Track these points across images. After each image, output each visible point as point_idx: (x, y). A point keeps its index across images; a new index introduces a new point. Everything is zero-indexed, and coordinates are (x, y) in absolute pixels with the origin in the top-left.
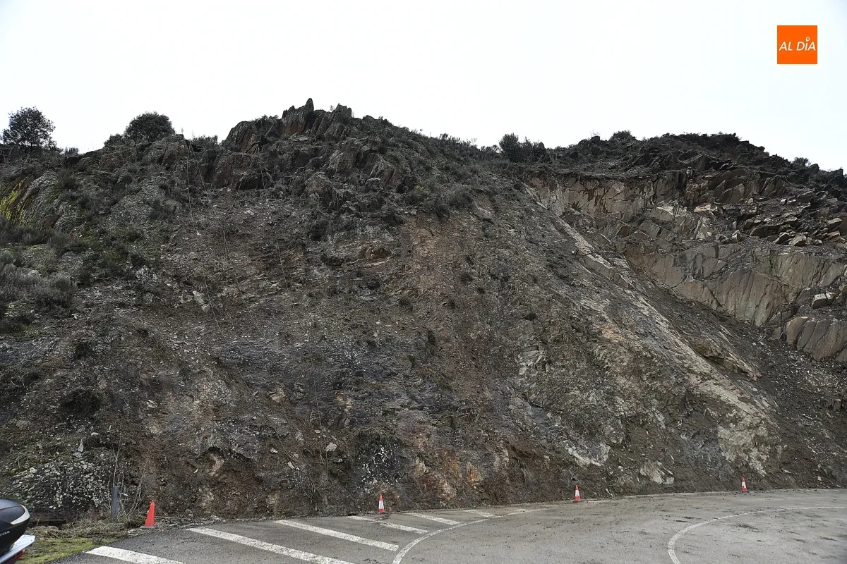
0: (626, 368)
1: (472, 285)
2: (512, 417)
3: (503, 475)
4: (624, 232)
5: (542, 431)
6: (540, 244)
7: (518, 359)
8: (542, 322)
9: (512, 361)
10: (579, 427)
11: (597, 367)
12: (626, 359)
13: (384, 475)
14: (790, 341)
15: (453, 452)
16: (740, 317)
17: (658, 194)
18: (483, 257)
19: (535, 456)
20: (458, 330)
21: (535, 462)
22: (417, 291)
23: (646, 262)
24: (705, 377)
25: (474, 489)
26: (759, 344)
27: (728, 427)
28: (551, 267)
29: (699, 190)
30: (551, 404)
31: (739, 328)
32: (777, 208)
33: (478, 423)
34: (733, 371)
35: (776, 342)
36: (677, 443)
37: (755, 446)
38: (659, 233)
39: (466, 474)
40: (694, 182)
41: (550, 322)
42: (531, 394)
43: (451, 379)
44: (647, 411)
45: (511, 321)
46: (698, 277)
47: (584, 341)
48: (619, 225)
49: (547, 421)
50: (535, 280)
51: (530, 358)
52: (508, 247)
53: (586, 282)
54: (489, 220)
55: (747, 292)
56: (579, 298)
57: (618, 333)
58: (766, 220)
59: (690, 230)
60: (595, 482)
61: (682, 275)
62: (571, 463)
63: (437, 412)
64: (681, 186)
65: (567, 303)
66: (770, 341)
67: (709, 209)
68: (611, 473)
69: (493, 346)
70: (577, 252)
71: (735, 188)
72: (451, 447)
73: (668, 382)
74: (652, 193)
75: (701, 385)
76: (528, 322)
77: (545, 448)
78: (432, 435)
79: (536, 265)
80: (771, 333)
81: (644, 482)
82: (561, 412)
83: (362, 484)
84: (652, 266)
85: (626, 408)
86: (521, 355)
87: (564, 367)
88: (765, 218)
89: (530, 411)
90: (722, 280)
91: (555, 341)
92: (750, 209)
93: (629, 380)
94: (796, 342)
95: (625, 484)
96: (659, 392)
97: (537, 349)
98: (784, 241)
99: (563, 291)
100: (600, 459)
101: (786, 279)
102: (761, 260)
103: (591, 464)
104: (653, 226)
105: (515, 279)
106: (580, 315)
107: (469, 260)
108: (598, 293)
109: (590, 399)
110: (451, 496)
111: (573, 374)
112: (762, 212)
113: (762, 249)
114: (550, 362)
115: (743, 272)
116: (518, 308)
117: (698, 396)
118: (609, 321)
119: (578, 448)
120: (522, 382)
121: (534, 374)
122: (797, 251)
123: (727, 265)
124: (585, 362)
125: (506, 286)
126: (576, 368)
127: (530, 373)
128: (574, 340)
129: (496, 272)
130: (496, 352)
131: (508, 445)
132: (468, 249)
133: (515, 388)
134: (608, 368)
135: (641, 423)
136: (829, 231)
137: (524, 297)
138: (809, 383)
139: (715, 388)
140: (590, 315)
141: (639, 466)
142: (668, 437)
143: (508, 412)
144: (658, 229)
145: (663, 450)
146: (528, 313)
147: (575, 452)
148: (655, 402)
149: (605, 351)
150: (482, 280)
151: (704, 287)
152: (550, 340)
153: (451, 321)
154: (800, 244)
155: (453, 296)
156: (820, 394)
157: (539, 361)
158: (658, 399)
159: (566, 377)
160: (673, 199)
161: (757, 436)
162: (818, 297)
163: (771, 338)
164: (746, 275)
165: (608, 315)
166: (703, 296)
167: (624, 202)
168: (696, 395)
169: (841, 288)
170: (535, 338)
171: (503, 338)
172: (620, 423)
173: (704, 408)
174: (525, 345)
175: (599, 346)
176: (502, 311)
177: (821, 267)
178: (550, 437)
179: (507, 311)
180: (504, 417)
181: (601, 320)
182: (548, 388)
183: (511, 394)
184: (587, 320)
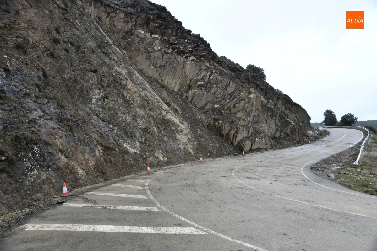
0: (139, 104)
1: (59, 46)
2: (94, 126)
3: (102, 160)
4: (124, 38)
5: (110, 135)
6: (90, 32)
7: (91, 94)
8: (100, 75)
9: (88, 95)
10: (126, 133)
11: (127, 103)
12: (139, 99)
14: (190, 99)
15: (76, 147)
16: (169, 87)
17: (137, 24)
18: (65, 31)
19: (112, 149)
20: (58, 72)
21: (112, 152)
23: (134, 55)
24: (167, 112)
25: (92, 170)
26: (178, 99)
27: (179, 134)
28: (99, 46)
29: (155, 27)
30: (110, 120)
31: (171, 93)
32: (183, 43)
33: (81, 130)
34: (174, 110)
35: (183, 100)
36: (163, 141)
37: (189, 142)
38: (139, 42)
39: (86, 161)
40: (153, 23)
41: (104, 76)
42: (100, 114)
43: (62, 101)
44: (150, 126)
45: (85, 71)
46: (155, 66)
47: (120, 88)
48: (121, 34)
49: (111, 130)
50: (93, 51)
51: (96, 94)
52: (77, 29)
53: (115, 58)
54: (65, 10)
55: (173, 76)
56: (114, 65)
57: (133, 86)
58: (181, 47)
59: (151, 44)
60: (139, 161)
61: (148, 64)
62: (127, 152)
63: (61, 122)
64: (147, 23)
65: (109, 66)
66: (182, 99)
67: (158, 37)
68: (144, 156)
69: (77, 84)
70: (107, 42)
71: (168, 30)
72: (74, 145)
73: (156, 113)
74: (135, 23)
75: (167, 115)
76: (93, 74)
77: (114, 144)
78: (63, 137)
80: (182, 95)
81: (157, 160)
82: (117, 125)
84: (136, 57)
85: (142, 124)
86: (92, 92)
89: (101, 124)
90: (165, 69)
91: (107, 86)
92: (174, 41)
93: (141, 110)
94: (192, 100)
95: (151, 162)
96: (154, 117)
97: (99, 89)
98: (187, 57)
99: (107, 60)
100: (138, 149)
101: (187, 74)
102: (180, 63)
103: (135, 152)
104: (136, 38)
105: (84, 48)
106: (116, 75)
107: (57, 30)
108: (121, 65)
109: (127, 118)
111: (118, 105)
112: (179, 44)
113: (181, 59)
114: (107, 97)
115: (173, 67)
116: (87, 65)
117: (166, 120)
118: (129, 79)
119: (128, 144)
120: (94, 107)
121: (100, 103)
122: (193, 63)
123: (166, 63)
124: (122, 99)
125: (80, 51)
126: (118, 102)
127: (98, 102)
128: (116, 87)
129: (73, 42)
130: (79, 88)
131: (99, 143)
132: (56, 23)
133: (91, 110)
134: (132, 104)
135: (148, 132)
136: (201, 57)
137: (90, 59)
138: (198, 117)
139: (171, 117)
140: (120, 75)
141: (154, 153)
142: (160, 139)
143: (92, 124)
144: (138, 40)
145: (160, 145)
146: (93, 68)
147: (127, 146)
148: (152, 121)
149: (129, 95)
150: (65, 44)
151: (157, 71)
152: (105, 85)
153: (54, 66)
154: (193, 60)
155: (52, 50)
156: (202, 122)
157: (101, 96)
158: (153, 120)
159: (115, 106)
160: (143, 28)
161: (188, 138)
162: (199, 83)
163: (182, 98)
164: (174, 69)
165: (128, 77)
166: (156, 75)
167: (124, 23)
168: (166, 119)
169: (206, 80)
170: (97, 83)
171: (82, 81)
172: (141, 131)
173: (169, 125)
174: (93, 86)
175: (126, 92)
176: (79, 66)
177: (199, 71)
178: (115, 138)
179: (82, 66)
180: (91, 126)
181: (125, 79)
182: (108, 111)
183: (91, 113)
184: (119, 78)
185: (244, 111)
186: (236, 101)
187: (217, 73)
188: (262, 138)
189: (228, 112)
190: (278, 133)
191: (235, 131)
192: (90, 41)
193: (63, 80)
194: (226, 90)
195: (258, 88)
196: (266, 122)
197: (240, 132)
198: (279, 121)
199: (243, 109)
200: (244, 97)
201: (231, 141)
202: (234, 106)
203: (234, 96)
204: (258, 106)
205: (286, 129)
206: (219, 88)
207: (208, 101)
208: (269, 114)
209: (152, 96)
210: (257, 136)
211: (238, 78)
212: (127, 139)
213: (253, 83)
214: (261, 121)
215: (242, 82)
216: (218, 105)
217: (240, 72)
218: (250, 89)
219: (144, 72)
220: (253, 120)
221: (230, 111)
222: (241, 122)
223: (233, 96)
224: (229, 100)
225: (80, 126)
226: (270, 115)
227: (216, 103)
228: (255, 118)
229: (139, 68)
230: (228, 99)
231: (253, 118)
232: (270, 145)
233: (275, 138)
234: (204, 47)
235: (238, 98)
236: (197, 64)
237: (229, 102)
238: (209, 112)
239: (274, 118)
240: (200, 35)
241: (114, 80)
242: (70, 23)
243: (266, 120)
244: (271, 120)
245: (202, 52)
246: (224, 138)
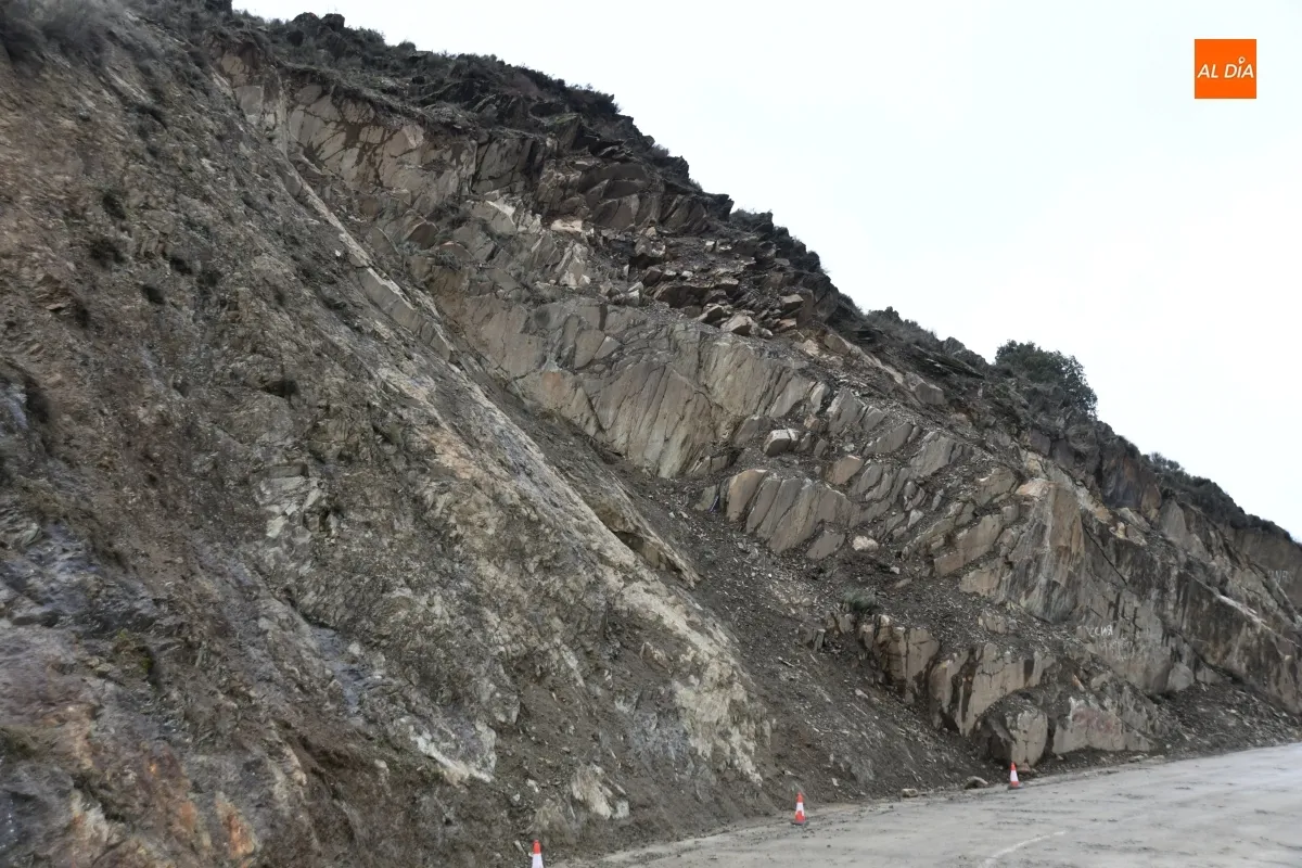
0: (495, 542)
1: (119, 275)
2: (274, 652)
3: (301, 824)
4: (423, 238)
5: (349, 691)
6: (268, 214)
7: (262, 495)
8: (310, 407)
9: (247, 498)
10: (429, 682)
11: (437, 535)
12: (492, 518)
14: (733, 512)
15: (171, 761)
16: (635, 458)
17: (484, 174)
18: (147, 206)
19: (356, 764)
20: (107, 392)
21: (358, 780)
23: (469, 313)
24: (629, 575)
26: (679, 516)
27: (688, 684)
28: (307, 275)
29: (564, 186)
30: (354, 620)
31: (642, 484)
32: (697, 255)
33: (206, 670)
34: (658, 567)
35: (705, 517)
36: (612, 718)
37: (735, 723)
38: (491, 257)
39: (220, 833)
40: (557, 167)
41: (327, 408)
42: (302, 591)
43: (115, 532)
44: (547, 645)
45: (235, 387)
46: (566, 362)
47: (401, 466)
48: (409, 219)
49: (355, 666)
50: (280, 298)
51: (289, 496)
52: (206, 199)
53: (381, 327)
54: (153, 114)
55: (652, 409)
56: (375, 362)
57: (467, 457)
58: (685, 273)
59: (547, 264)
60: (490, 825)
61: (537, 353)
62: (432, 780)
64: (530, 170)
65: (354, 367)
66: (696, 511)
67: (579, 229)
68: (516, 798)
69: (198, 450)
70: (346, 256)
71: (624, 200)
72: (161, 748)
73: (576, 581)
74: (472, 170)
76: (275, 400)
77: (368, 738)
79: (275, 261)
80: (697, 496)
81: (583, 817)
82: (384, 643)
84: (480, 324)
85: (507, 637)
86: (270, 486)
88: (683, 269)
89: (309, 638)
90: (613, 378)
91: (341, 457)
92: (654, 246)
93: (502, 569)
94: (744, 517)
95: (552, 826)
96: (563, 602)
97: (304, 472)
98: (715, 319)
99: (341, 337)
100: (485, 764)
101: (720, 395)
102: (684, 347)
103: (472, 778)
104: (480, 238)
105: (234, 284)
106: (387, 404)
107: (111, 203)
108: (409, 358)
109: (437, 611)
111: (391, 545)
112: (675, 258)
113: (687, 329)
114: (338, 511)
115: (650, 368)
116: (250, 358)
117: (625, 615)
118: (444, 425)
119: (436, 736)
120: (276, 557)
121: (304, 539)
122: (743, 342)
123: (621, 349)
124: (410, 518)
125: (215, 298)
126: (395, 532)
127: (294, 534)
128: (382, 461)
129: (184, 254)
130: (206, 468)
131: (290, 732)
132: (106, 172)
133: (262, 573)
134: (458, 539)
135: (539, 673)
136: (782, 317)
137: (263, 333)
138: (776, 598)
139: (647, 597)
140: (404, 407)
141: (568, 779)
142: (595, 707)
143: (260, 639)
144: (490, 247)
145: (596, 738)
146: (275, 376)
147: (432, 746)
148: (557, 623)
149: (447, 497)
150: (148, 266)
151: (576, 386)
152: (329, 453)
153: (85, 364)
154: (743, 331)
155: (80, 292)
156: (796, 620)
157: (312, 506)
158: (561, 619)
159: (378, 553)
160: (512, 193)
161: (733, 702)
162: (777, 435)
163: (698, 507)
164: (655, 375)
165: (441, 413)
166: (574, 404)
167: (421, 172)
168: (622, 611)
169: (808, 423)
170: (295, 444)
171: (219, 432)
172: (502, 671)
173: (639, 640)
174: (276, 459)
175: (434, 484)
176: (210, 364)
177: (775, 379)
178: (373, 710)
179: (222, 363)
180: (254, 653)
181: (429, 423)
182: (345, 577)
183: (259, 589)
184: (401, 417)
185: (999, 562)
186: (959, 514)
187: (857, 387)
188: (1099, 698)
189: (922, 570)
190: (1183, 668)
191: (962, 661)
192: (267, 251)
193: (128, 432)
194: (904, 463)
195: (1058, 452)
196: (1116, 617)
197: (987, 664)
198: (1180, 610)
199: (993, 553)
200: (997, 495)
201: (941, 712)
202: (950, 540)
203: (946, 491)
204: (1066, 533)
205: (1222, 647)
206: (872, 456)
207: (822, 522)
208: (1127, 577)
209: (556, 500)
210: (1076, 688)
211: (960, 407)
212: (434, 710)
213: (1035, 427)
214: (1087, 613)
215: (981, 427)
216: (869, 537)
217: (970, 380)
218: (1019, 455)
219: (517, 390)
220: (1047, 607)
221: (931, 563)
222: (989, 619)
223: (940, 492)
224: (921, 514)
225: (200, 653)
226: (1133, 582)
227: (862, 529)
228: (1055, 596)
229: (491, 371)
230: (918, 508)
231: (1048, 596)
232: (1144, 734)
233: (1169, 695)
234: (791, 271)
235: (965, 503)
236: (762, 350)
237: (924, 522)
238: (828, 575)
239: (1154, 594)
240: (770, 215)
241: (376, 430)
242: (174, 172)
243: (1111, 604)
244: (1136, 604)
245: (786, 294)
246: (909, 698)
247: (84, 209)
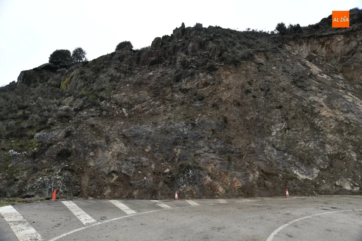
0: (333, 130)
1: (250, 95)
2: (265, 156)
3: (254, 183)
4: (342, 61)
5: (281, 162)
6: (290, 72)
7: (272, 128)
8: (286, 109)
9: (268, 129)
10: (301, 160)
11: (316, 130)
12: (334, 125)
13: (190, 183)
15: (227, 172)
18: (257, 81)
19: (273, 175)
20: (241, 116)
21: (274, 177)
22: (221, 100)
23: (356, 74)
25: (236, 190)
28: (294, 82)
30: (287, 149)
33: (245, 159)
39: (233, 183)
41: (290, 109)
42: (277, 144)
43: (233, 139)
44: (345, 151)
45: (270, 109)
47: (309, 117)
48: (339, 58)
49: (284, 158)
50: (284, 90)
51: (278, 127)
52: (271, 75)
53: (314, 88)
54: (261, 64)
56: (309, 96)
57: (329, 112)
60: (307, 188)
62: (295, 178)
63: (223, 154)
65: (301, 99)
68: (318, 183)
69: (259, 122)
70: (311, 74)
72: (226, 170)
76: (277, 110)
77: (280, 170)
78: (218, 165)
79: (285, 82)
81: (338, 189)
82: (292, 153)
83: (179, 187)
85: (332, 150)
86: (274, 126)
87: (296, 130)
89: (276, 152)
91: (292, 118)
93: (334, 135)
95: (325, 189)
96: (354, 141)
97: (282, 122)
99: (300, 93)
100: (312, 176)
103: (306, 179)
104: (361, 55)
105: (273, 90)
106: (308, 105)
107: (250, 83)
108: (320, 93)
109: (310, 146)
110: (222, 193)
111: (302, 134)
114: (289, 129)
116: (274, 103)
118: (325, 106)
119: (300, 170)
120: (273, 139)
121: (280, 135)
124: (309, 127)
125: (268, 94)
126: (304, 131)
127: (278, 134)
128: (303, 117)
129: (264, 87)
130: (260, 125)
131: (260, 169)
132: (250, 78)
133: (268, 142)
134: (322, 130)
135: (341, 158)
137: (277, 98)
140: (314, 104)
141: (336, 180)
143: (263, 154)
146: (279, 105)
147: (298, 172)
148: (350, 146)
149: (321, 121)
150: (256, 92)
152: (290, 118)
153: (237, 112)
155: (239, 100)
157: (283, 128)
159: (297, 136)
165: (325, 103)
167: (344, 45)
170: (281, 117)
171: (265, 118)
172: (327, 158)
174: (276, 121)
175: (318, 119)
176: (265, 106)
178: (285, 165)
179: (268, 105)
180: (260, 156)
181: (320, 106)
182: (286, 141)
183: (266, 145)
184: (312, 107)
193: (244, 122)
225: (244, 157)
241: (303, 111)
242: (263, 73)
247: (245, 86)
